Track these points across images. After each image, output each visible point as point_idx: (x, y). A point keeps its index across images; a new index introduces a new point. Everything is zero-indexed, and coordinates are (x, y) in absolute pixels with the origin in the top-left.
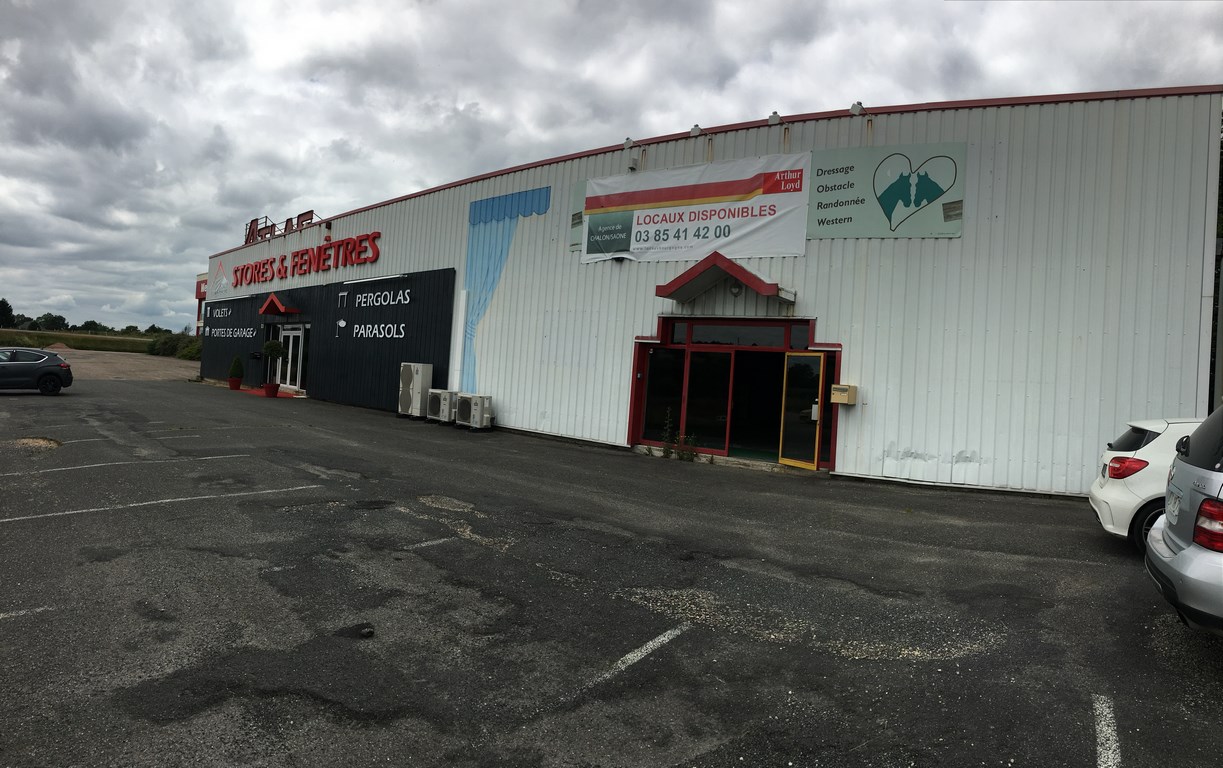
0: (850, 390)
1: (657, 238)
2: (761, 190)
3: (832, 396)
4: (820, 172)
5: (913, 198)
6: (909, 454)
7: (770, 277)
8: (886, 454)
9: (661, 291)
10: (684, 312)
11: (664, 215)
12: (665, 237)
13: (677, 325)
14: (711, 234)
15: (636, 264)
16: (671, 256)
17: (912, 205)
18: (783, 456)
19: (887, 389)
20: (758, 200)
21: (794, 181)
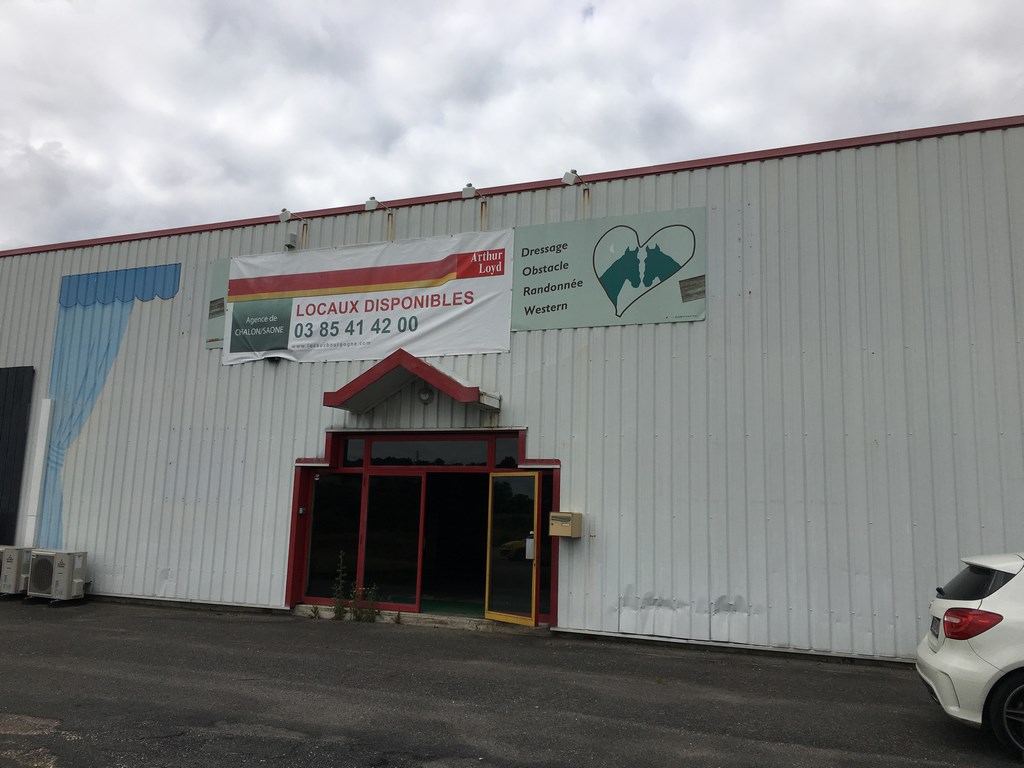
0: (574, 519)
1: (324, 332)
2: (455, 274)
3: (551, 527)
4: (526, 252)
5: (642, 276)
6: (653, 602)
7: (468, 379)
8: (623, 602)
9: (331, 400)
10: (361, 426)
11: (333, 304)
12: (334, 331)
13: (351, 442)
14: (393, 327)
15: (296, 366)
16: (342, 355)
17: (642, 284)
18: (491, 608)
19: (620, 516)
20: (451, 286)
21: (495, 263)
